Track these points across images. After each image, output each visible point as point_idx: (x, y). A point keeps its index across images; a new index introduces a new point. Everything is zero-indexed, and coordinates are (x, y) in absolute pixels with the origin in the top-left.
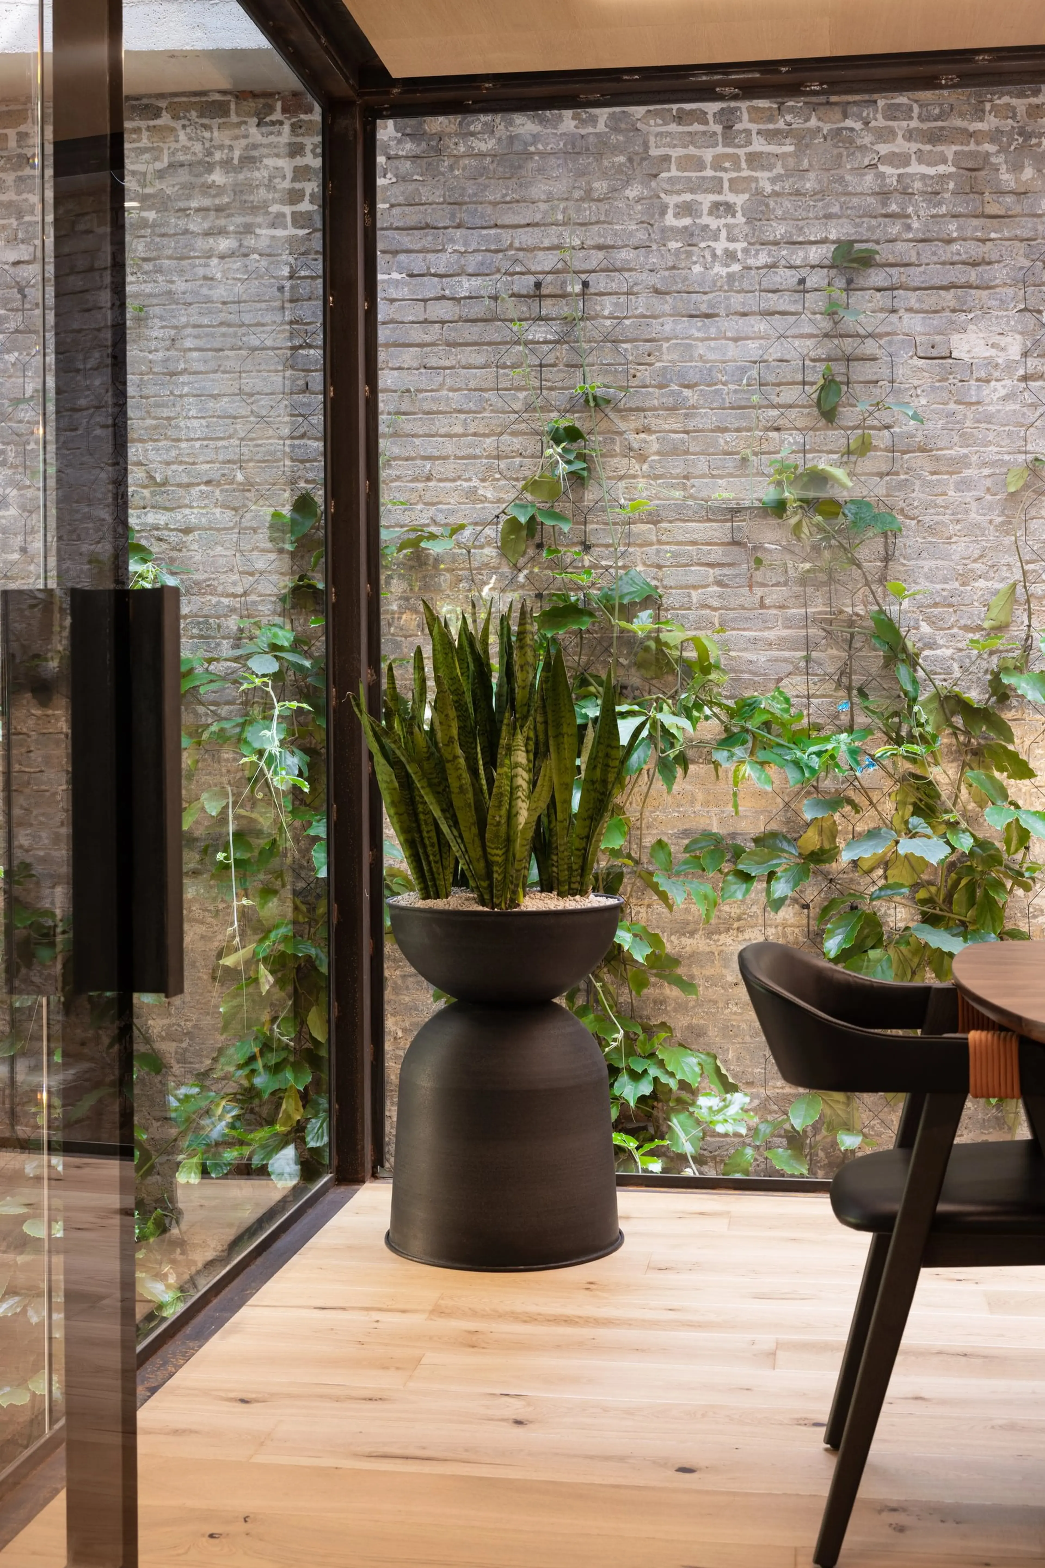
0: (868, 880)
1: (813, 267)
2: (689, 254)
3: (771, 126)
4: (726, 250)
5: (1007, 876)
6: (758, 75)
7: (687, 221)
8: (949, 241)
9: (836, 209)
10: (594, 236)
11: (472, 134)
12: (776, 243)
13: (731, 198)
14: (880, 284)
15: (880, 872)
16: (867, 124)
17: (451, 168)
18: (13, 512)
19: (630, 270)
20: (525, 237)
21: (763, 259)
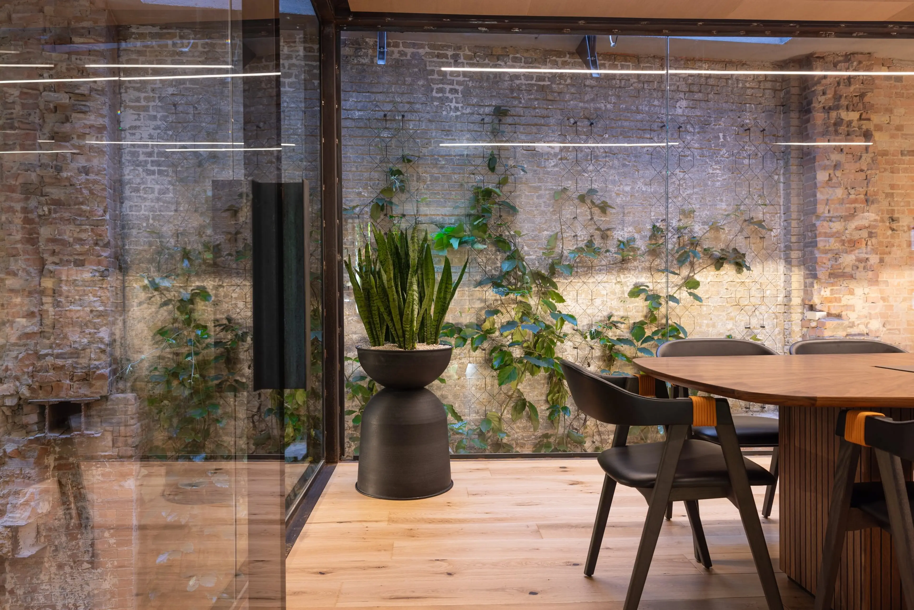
0: (506, 339)
1: (487, 115)
2: (442, 107)
3: (471, 62)
4: (455, 107)
5: (555, 338)
6: (496, 23)
7: (440, 95)
8: (535, 108)
9: (494, 94)
10: (405, 99)
11: (360, 56)
12: (473, 105)
13: (457, 87)
14: (510, 122)
15: (510, 337)
16: (506, 63)
17: (351, 69)
18: (171, 195)
19: (420, 112)
20: (380, 97)
21: (468, 110)
